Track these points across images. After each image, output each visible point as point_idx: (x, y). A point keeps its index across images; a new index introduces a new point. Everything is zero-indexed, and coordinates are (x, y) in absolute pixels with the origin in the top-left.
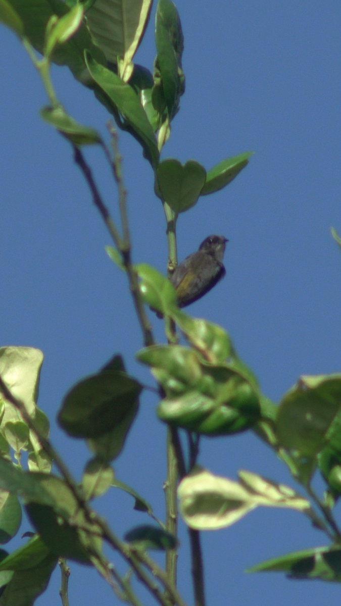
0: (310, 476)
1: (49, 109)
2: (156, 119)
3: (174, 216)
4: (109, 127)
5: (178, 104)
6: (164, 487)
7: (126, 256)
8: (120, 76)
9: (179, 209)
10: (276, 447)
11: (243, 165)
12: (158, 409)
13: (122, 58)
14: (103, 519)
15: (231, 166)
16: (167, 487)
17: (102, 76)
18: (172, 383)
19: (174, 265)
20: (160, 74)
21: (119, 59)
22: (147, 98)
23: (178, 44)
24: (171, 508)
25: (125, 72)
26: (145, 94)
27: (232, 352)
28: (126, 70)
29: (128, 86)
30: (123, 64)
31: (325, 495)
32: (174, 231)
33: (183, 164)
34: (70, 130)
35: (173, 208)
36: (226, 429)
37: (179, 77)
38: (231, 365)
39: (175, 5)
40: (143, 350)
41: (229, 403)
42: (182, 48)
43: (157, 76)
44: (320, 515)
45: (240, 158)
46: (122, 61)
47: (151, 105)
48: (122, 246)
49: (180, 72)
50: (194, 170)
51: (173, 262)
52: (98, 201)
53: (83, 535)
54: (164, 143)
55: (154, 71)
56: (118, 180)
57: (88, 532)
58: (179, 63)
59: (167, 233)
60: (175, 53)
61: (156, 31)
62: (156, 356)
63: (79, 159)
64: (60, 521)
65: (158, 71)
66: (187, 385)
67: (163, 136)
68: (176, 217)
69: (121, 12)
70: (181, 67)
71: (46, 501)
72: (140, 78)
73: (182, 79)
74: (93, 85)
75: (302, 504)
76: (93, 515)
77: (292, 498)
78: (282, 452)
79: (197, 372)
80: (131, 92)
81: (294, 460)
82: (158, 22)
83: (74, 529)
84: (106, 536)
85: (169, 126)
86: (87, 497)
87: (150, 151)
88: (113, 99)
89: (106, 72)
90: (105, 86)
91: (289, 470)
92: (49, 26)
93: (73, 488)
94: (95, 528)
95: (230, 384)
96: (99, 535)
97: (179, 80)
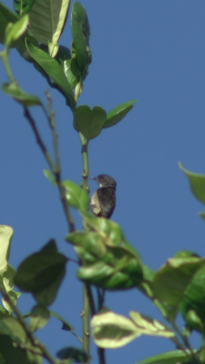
0: (174, 316)
1: (7, 85)
2: (74, 80)
3: (86, 142)
4: (46, 94)
5: (87, 70)
6: (81, 315)
7: (58, 177)
8: (49, 54)
9: (89, 137)
10: (153, 299)
11: (130, 108)
12: (78, 273)
13: (51, 41)
14: (43, 344)
15: (123, 109)
16: (83, 315)
17: (37, 54)
18: (88, 256)
19: (87, 173)
20: (75, 51)
21: (49, 42)
22: (67, 67)
23: (86, 31)
24: (86, 328)
25: (53, 50)
26: (67, 64)
27: (123, 238)
28: (54, 50)
29: (54, 60)
30: (52, 45)
31: (184, 328)
32: (86, 151)
33: (92, 109)
34: (21, 98)
35: (85, 137)
36: (121, 286)
37: (87, 52)
38: (123, 245)
39: (84, 7)
40: (68, 235)
41: (123, 271)
42: (89, 34)
43: (73, 52)
44: (181, 342)
45: (129, 104)
46: (51, 44)
47: (70, 71)
48: (55, 170)
49: (88, 49)
50: (99, 112)
51: (86, 171)
52: (39, 141)
53: (30, 355)
54: (79, 95)
55: (72, 49)
56: (52, 127)
57: (33, 353)
58: (87, 43)
59: (82, 153)
60: (84, 37)
61: (71, 24)
62: (77, 239)
63: (27, 114)
64: (15, 345)
65: (74, 49)
66: (97, 258)
67: (78, 91)
68: (88, 142)
69: (50, 13)
70: (88, 45)
71: (6, 332)
72: (63, 54)
73: (89, 54)
74: (31, 60)
75: (170, 334)
76: (36, 342)
77: (162, 331)
78: (156, 302)
79: (104, 250)
80: (56, 63)
81: (165, 307)
82: (73, 19)
83: (24, 351)
84: (45, 355)
85: (82, 86)
86: (32, 330)
87: (70, 101)
88: (45, 69)
89: (40, 51)
90: (39, 61)
91: (161, 313)
92: (7, 29)
93: (23, 325)
94: (37, 350)
95: (124, 259)
96: (40, 354)
97: (87, 55)
